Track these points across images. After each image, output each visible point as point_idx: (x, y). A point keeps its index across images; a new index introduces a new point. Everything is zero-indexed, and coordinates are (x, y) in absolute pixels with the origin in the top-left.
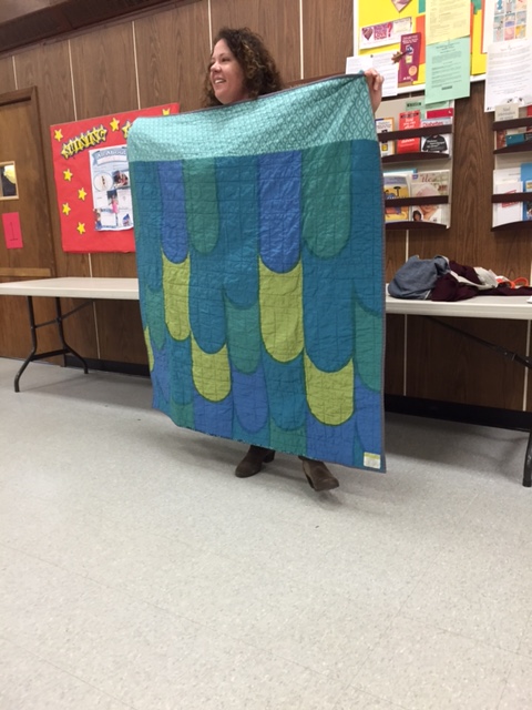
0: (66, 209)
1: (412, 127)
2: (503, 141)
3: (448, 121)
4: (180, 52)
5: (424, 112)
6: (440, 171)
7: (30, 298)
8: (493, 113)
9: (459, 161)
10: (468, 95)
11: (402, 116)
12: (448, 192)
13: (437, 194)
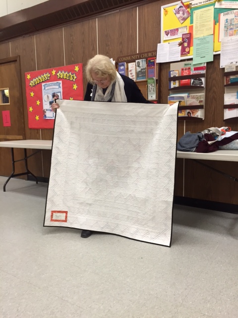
0: (31, 109)
1: (187, 74)
2: (229, 81)
3: (203, 72)
4: (83, 41)
5: (192, 68)
6: (200, 94)
7: (12, 148)
8: (224, 68)
9: (208, 90)
10: (213, 60)
11: (182, 70)
12: (203, 103)
13: (198, 104)
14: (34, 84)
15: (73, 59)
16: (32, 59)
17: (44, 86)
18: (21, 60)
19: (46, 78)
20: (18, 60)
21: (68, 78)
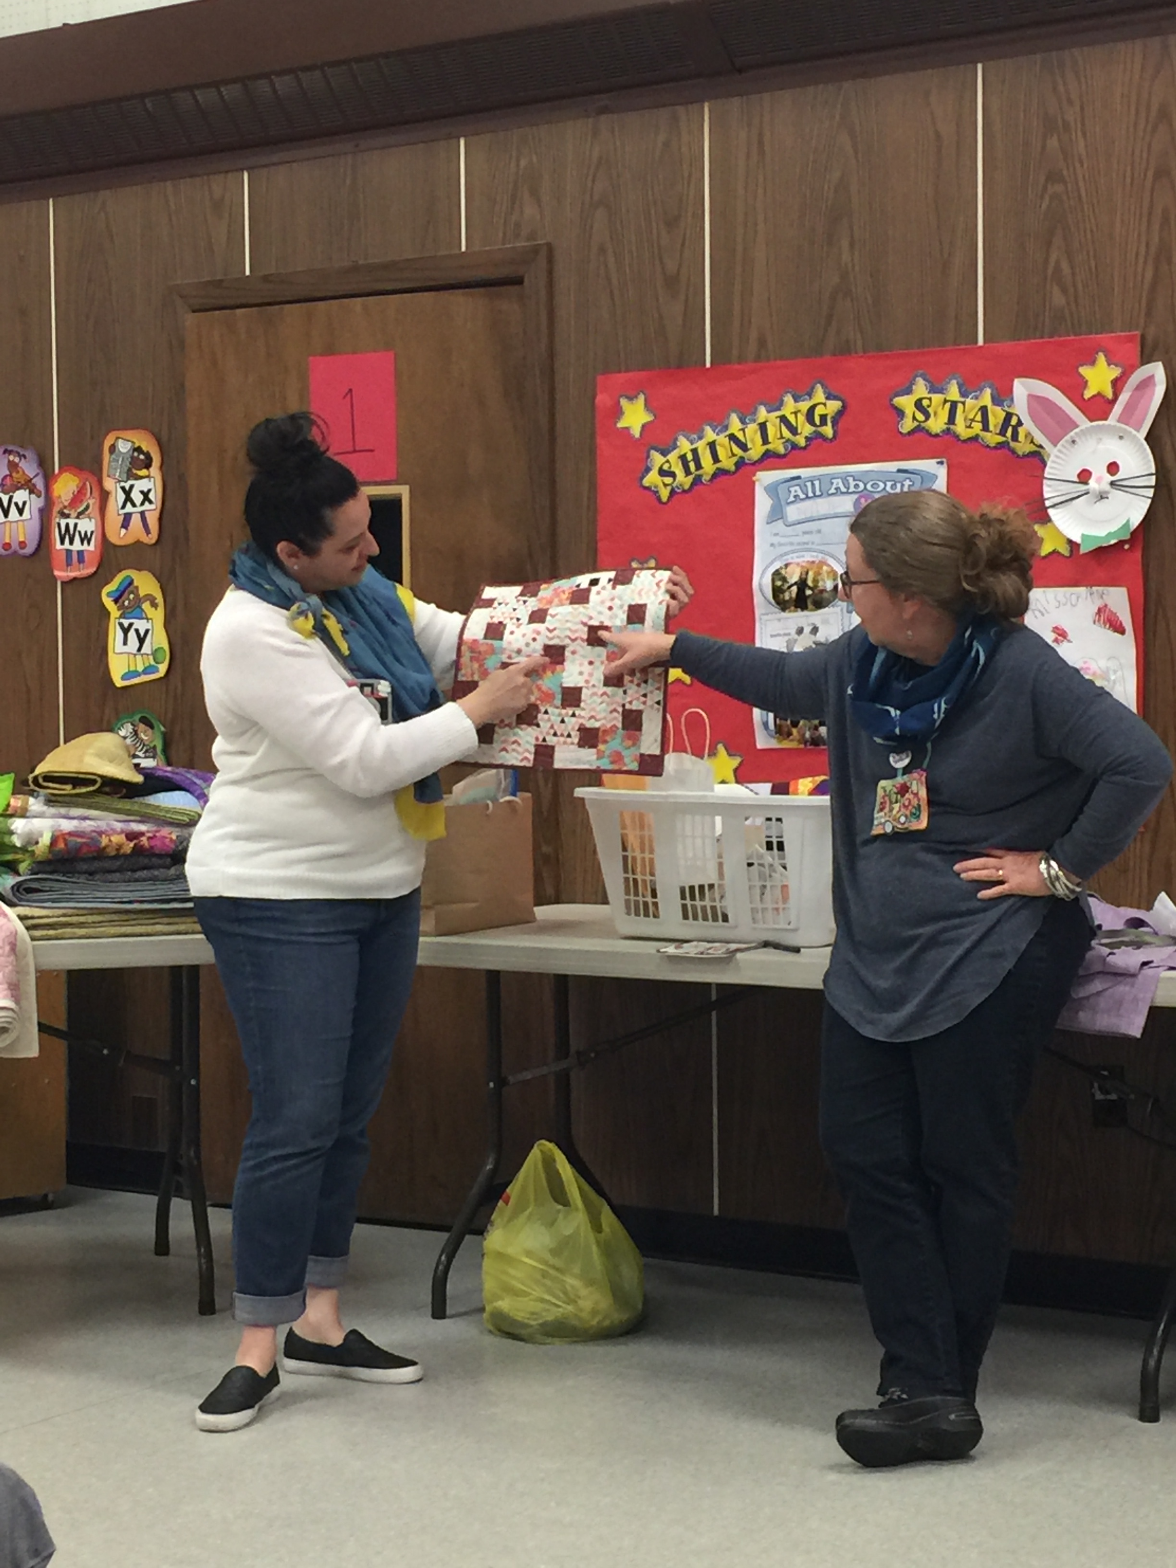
14: (683, 480)
15: (1058, 299)
16: (671, 282)
17: (772, 490)
18: (566, 281)
19: (806, 430)
20: (535, 279)
21: (992, 439)
